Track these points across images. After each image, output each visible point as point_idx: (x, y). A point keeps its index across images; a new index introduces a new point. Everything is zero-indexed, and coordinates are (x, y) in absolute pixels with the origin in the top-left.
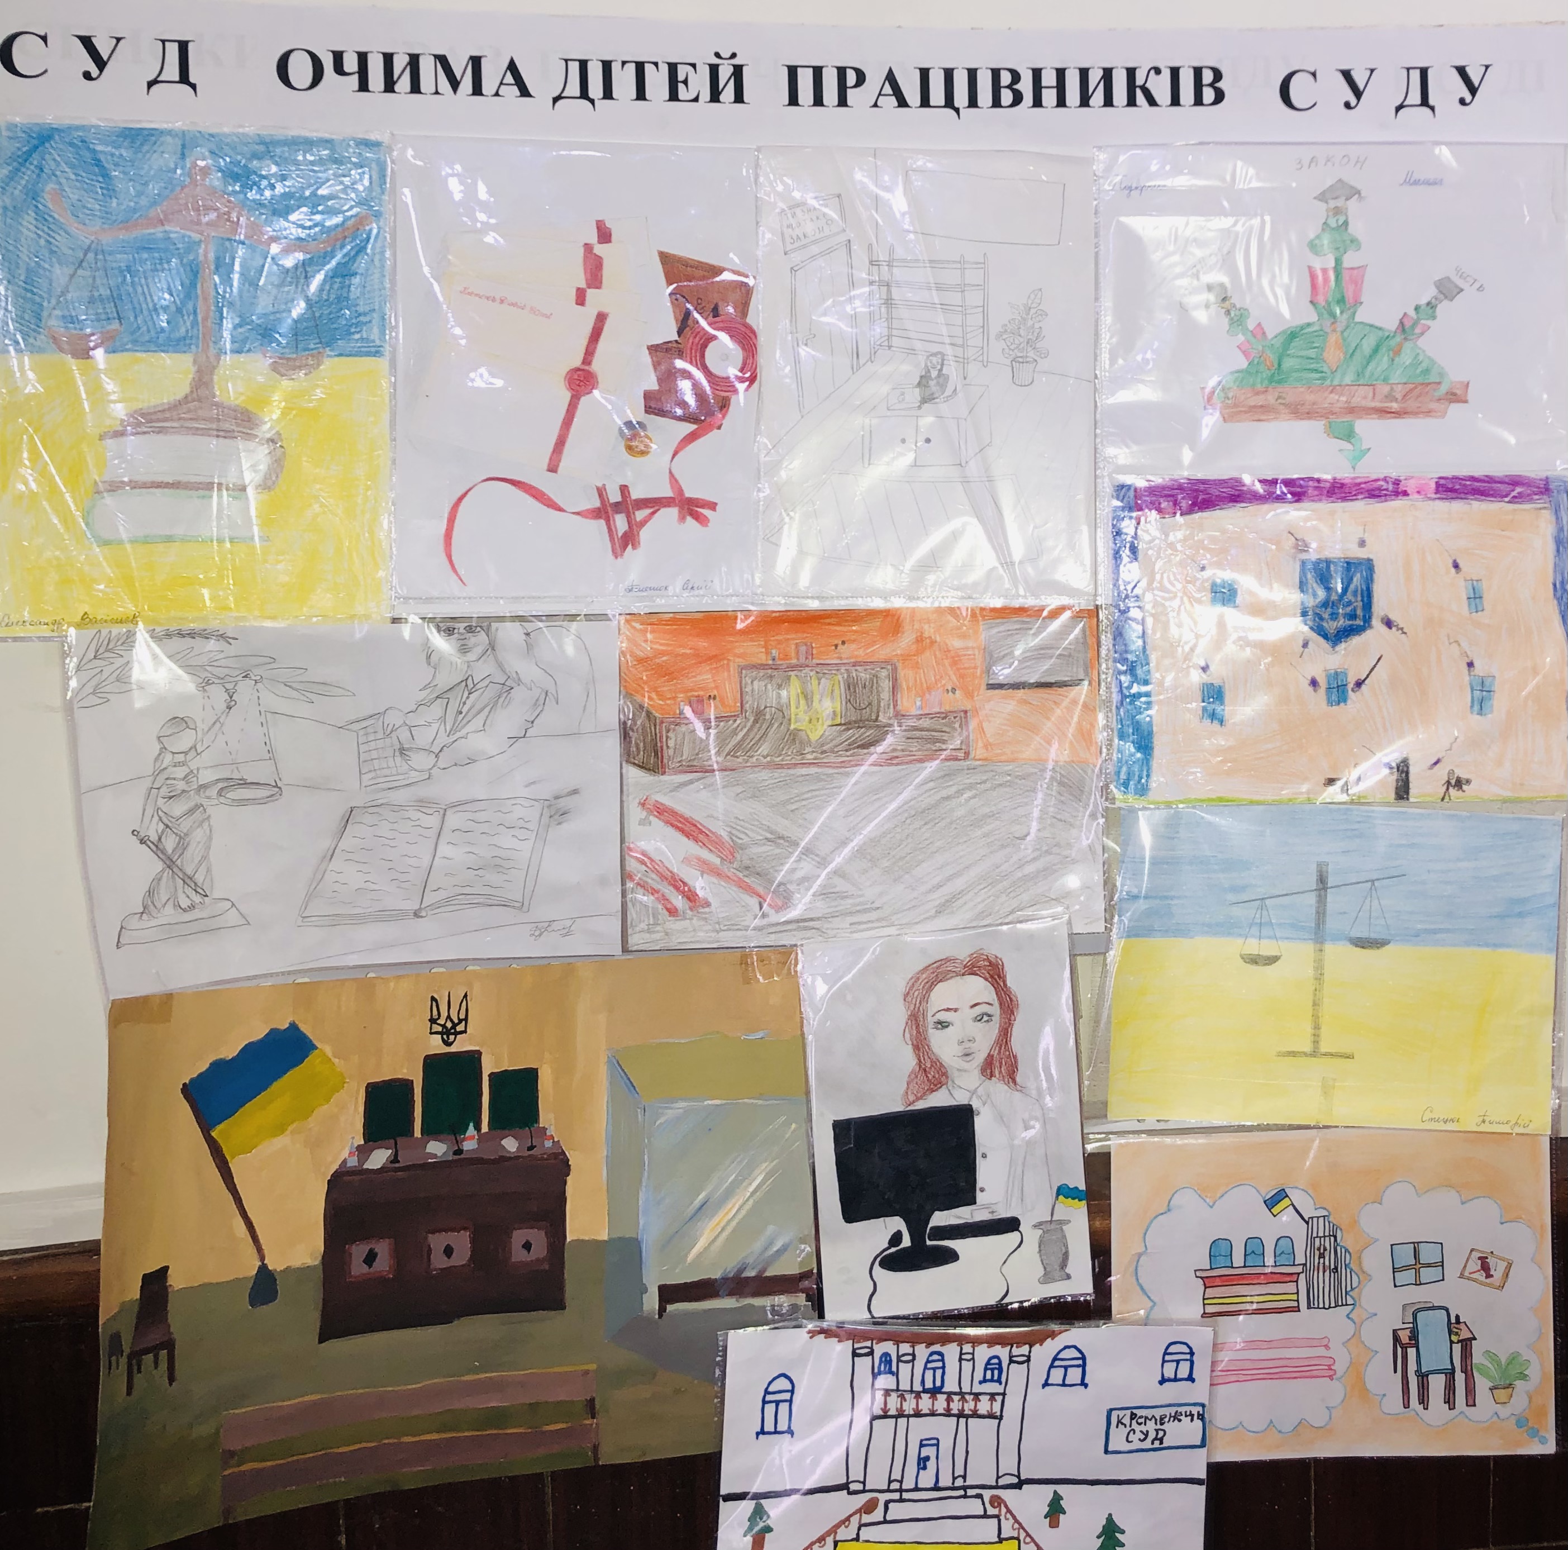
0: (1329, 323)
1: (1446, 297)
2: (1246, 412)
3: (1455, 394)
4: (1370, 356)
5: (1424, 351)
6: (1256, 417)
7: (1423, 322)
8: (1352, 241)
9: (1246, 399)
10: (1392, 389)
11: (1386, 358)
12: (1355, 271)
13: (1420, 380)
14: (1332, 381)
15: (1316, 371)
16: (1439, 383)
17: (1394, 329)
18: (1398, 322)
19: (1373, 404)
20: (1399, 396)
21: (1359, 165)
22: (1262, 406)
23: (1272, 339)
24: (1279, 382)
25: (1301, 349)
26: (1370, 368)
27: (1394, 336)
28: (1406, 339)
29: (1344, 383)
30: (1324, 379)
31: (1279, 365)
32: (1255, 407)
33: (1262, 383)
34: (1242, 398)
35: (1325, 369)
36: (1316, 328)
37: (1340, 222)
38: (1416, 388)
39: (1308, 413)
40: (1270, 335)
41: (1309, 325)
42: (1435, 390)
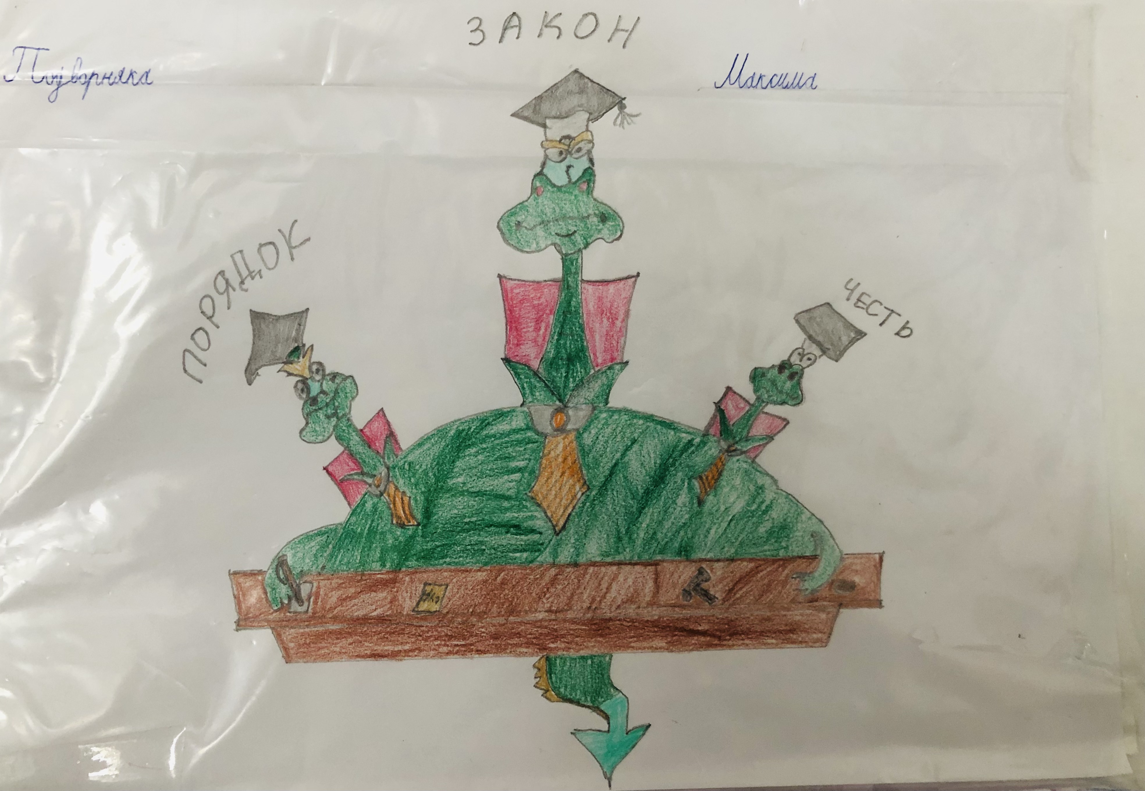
0: (548, 412)
1: (824, 351)
2: (339, 635)
3: (852, 586)
4: (647, 492)
5: (775, 481)
6: (368, 647)
7: (771, 409)
8: (604, 218)
9: (342, 600)
10: (701, 571)
11: (683, 498)
12: (612, 288)
13: (768, 550)
14: (555, 554)
15: (517, 528)
16: (814, 557)
17: (701, 424)
18: (712, 409)
19: (654, 613)
20: (717, 592)
21: (622, 36)
22: (381, 620)
23: (412, 450)
24: (427, 556)
25: (482, 475)
26: (645, 521)
27: (703, 443)
28: (730, 451)
29: (582, 560)
30: (536, 548)
31: (428, 514)
32: (365, 620)
33: (382, 561)
34: (334, 597)
35: (539, 523)
36: (518, 422)
37: (576, 174)
38: (756, 570)
39: (496, 636)
40: (406, 441)
41: (500, 415)
42: (802, 576)
